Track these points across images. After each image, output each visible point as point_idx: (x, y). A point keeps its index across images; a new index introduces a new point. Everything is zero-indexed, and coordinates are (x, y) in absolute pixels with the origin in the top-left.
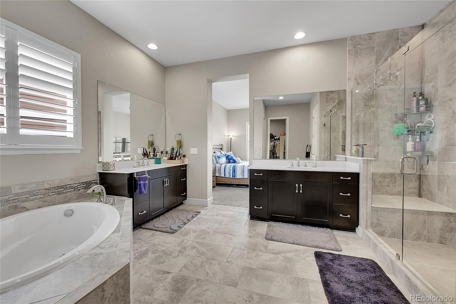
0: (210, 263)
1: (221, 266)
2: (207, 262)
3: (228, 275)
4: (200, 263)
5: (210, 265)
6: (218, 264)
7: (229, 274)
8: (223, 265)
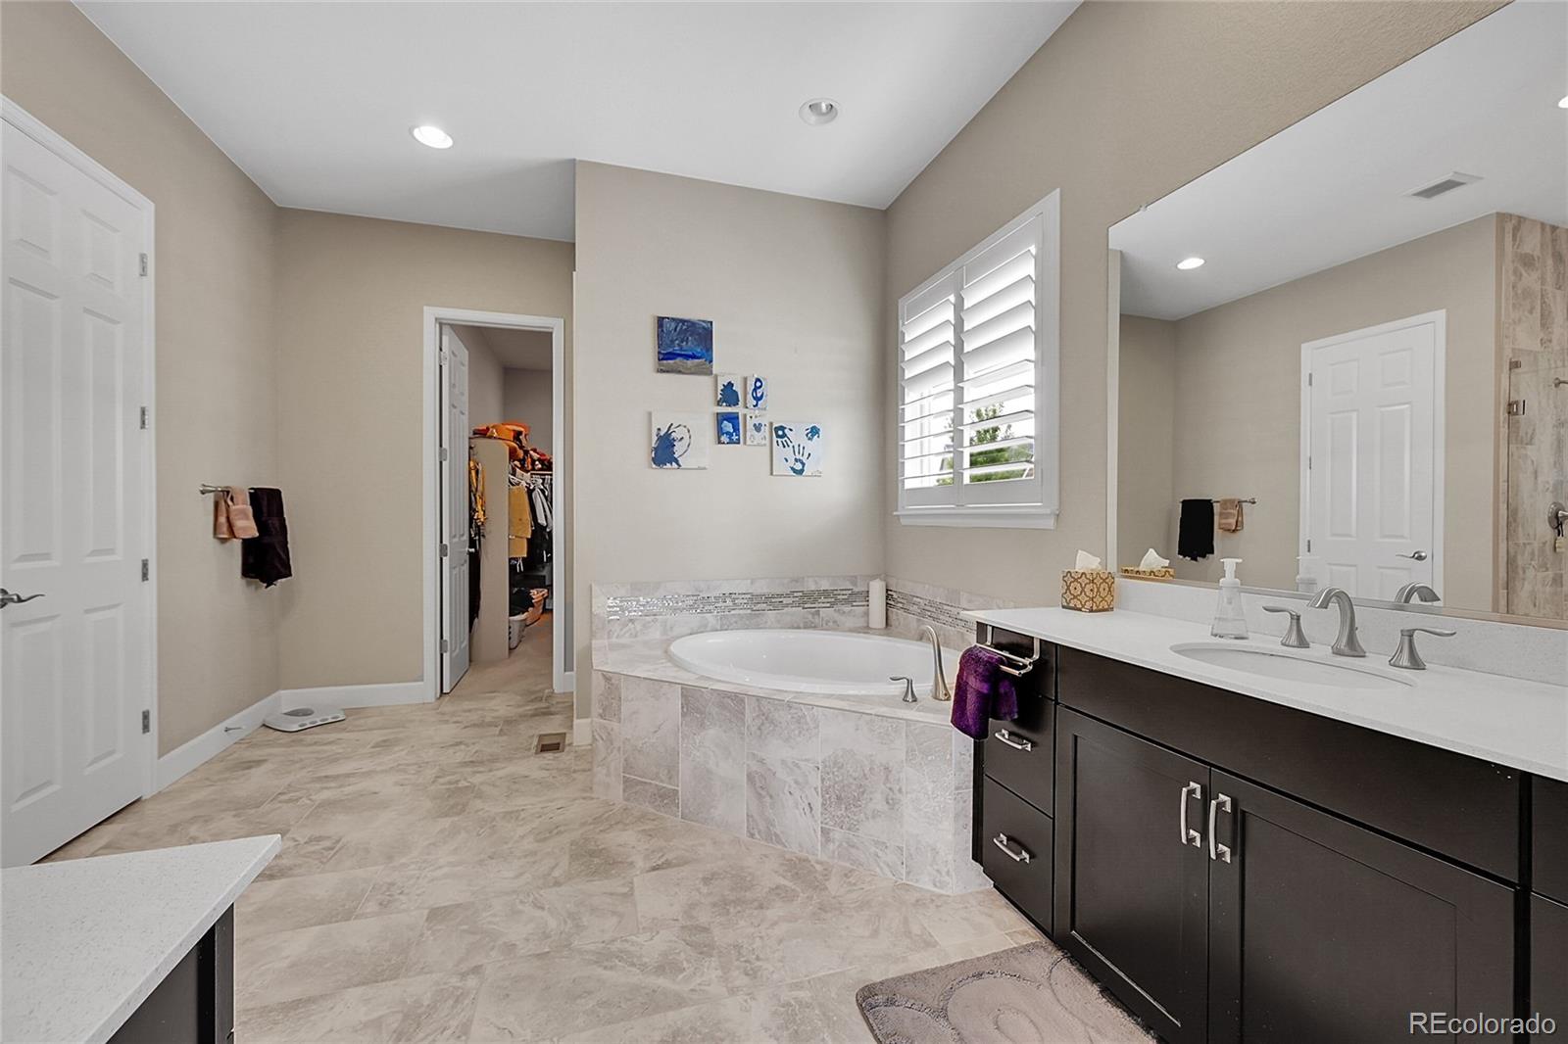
0: (548, 937)
1: (501, 942)
2: (563, 935)
3: (465, 927)
4: (585, 924)
5: (544, 932)
6: (514, 945)
7: (464, 931)
8: (493, 948)
